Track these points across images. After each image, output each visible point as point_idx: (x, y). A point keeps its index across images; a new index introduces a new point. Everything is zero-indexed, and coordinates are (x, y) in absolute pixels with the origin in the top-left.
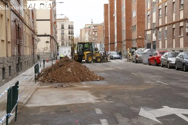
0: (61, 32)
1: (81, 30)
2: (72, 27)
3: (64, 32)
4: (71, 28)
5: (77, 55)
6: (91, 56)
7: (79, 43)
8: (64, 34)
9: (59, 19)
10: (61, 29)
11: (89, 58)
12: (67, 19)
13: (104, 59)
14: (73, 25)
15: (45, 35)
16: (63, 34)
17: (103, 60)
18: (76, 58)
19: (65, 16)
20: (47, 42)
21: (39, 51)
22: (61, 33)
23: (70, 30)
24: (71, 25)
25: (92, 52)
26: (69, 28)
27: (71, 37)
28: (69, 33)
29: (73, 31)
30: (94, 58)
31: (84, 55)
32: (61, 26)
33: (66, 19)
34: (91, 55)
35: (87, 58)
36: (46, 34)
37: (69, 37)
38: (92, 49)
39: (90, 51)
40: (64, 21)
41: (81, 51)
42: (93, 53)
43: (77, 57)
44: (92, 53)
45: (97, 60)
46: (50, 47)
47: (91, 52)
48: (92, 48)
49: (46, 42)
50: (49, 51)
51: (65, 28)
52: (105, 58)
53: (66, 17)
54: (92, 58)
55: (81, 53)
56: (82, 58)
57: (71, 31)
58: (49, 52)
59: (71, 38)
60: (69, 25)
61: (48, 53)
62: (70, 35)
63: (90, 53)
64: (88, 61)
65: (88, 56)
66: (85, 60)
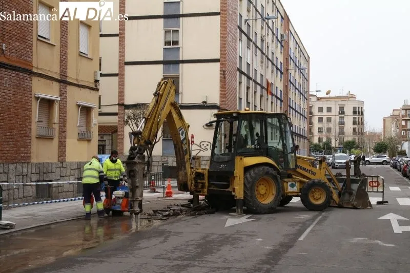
0: (338, 120)
1: (384, 120)
2: (360, 110)
3: (345, 121)
4: (359, 113)
5: (206, 173)
6: (275, 178)
8: (344, 124)
9: (338, 96)
10: (339, 114)
11: (260, 189)
12: (353, 97)
13: (351, 194)
14: (362, 108)
15: (204, 106)
16: (342, 124)
17: (347, 196)
19: (348, 92)
22: (339, 122)
23: (355, 117)
24: (359, 108)
25: (283, 159)
26: (355, 113)
27: (357, 129)
28: (354, 123)
29: (362, 118)
32: (338, 110)
33: (350, 97)
35: (250, 188)
36: (205, 102)
37: (354, 129)
39: (267, 155)
40: (347, 100)
42: (284, 166)
43: (206, 181)
44: (279, 166)
51: (346, 113)
52: (355, 187)
53: (351, 93)
55: (224, 163)
56: (229, 186)
57: (359, 118)
59: (357, 131)
60: (354, 107)
62: (356, 126)
63: (266, 164)
64: (251, 204)
65: (251, 177)
66: (236, 197)
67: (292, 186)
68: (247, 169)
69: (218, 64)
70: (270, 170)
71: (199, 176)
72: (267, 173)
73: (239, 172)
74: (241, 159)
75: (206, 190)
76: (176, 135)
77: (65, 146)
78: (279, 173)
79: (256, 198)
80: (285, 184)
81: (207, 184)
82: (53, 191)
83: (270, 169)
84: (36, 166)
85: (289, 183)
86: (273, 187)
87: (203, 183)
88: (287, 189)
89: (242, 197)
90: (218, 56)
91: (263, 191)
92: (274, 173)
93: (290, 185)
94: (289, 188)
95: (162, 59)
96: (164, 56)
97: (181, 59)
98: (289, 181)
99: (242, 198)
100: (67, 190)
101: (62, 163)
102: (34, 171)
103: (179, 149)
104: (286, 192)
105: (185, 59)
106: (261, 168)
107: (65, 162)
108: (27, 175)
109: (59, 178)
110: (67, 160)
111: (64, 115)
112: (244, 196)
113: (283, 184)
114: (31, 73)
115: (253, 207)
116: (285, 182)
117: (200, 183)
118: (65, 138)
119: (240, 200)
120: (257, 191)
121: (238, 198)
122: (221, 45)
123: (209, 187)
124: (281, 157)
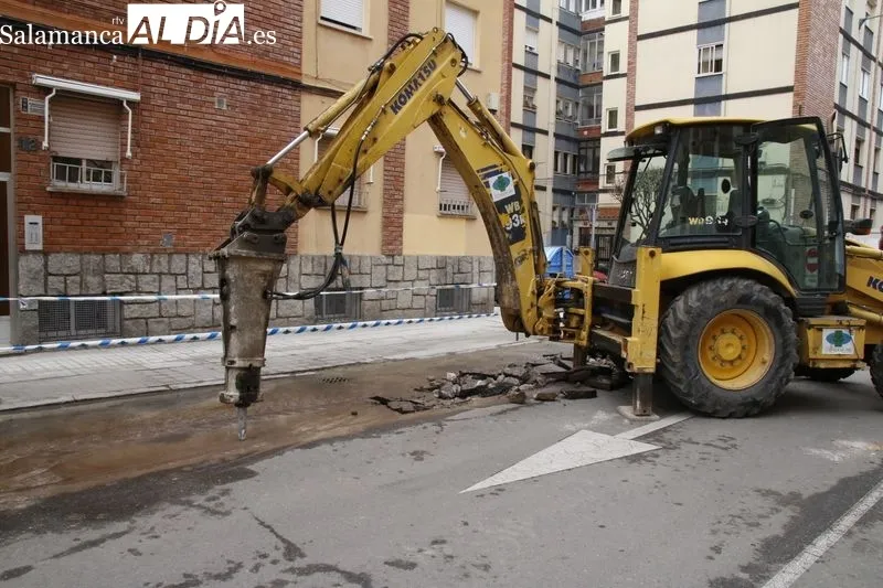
43: (587, 312)
64: (682, 387)
65: (688, 311)
66: (630, 365)
67: (838, 340)
69: (791, 95)
70: (757, 290)
72: (744, 300)
74: (652, 254)
75: (584, 334)
76: (476, 186)
77: (401, 227)
78: (789, 301)
79: (698, 371)
80: (811, 334)
81: (588, 320)
82: (366, 307)
83: (758, 287)
84: (313, 259)
85: (826, 333)
86: (767, 341)
87: (582, 317)
88: (817, 348)
89: (650, 367)
90: (790, 82)
91: (731, 350)
92: (771, 298)
93: (829, 339)
94: (826, 344)
95: (692, 96)
96: (696, 92)
97: (723, 93)
98: (827, 326)
99: (652, 371)
100: (405, 306)
101: (393, 256)
102: (308, 269)
103: (494, 225)
104: (811, 356)
105: (730, 92)
106: (726, 284)
107: (400, 255)
108: (286, 277)
109: (382, 283)
110: (405, 252)
111: (399, 169)
112: (657, 365)
113: (801, 335)
114: (297, 86)
115: (689, 395)
116: (811, 327)
117: (575, 314)
118: (401, 211)
119: (642, 374)
120: (710, 348)
121: (635, 368)
122: (797, 62)
123: (592, 326)
124: (811, 254)
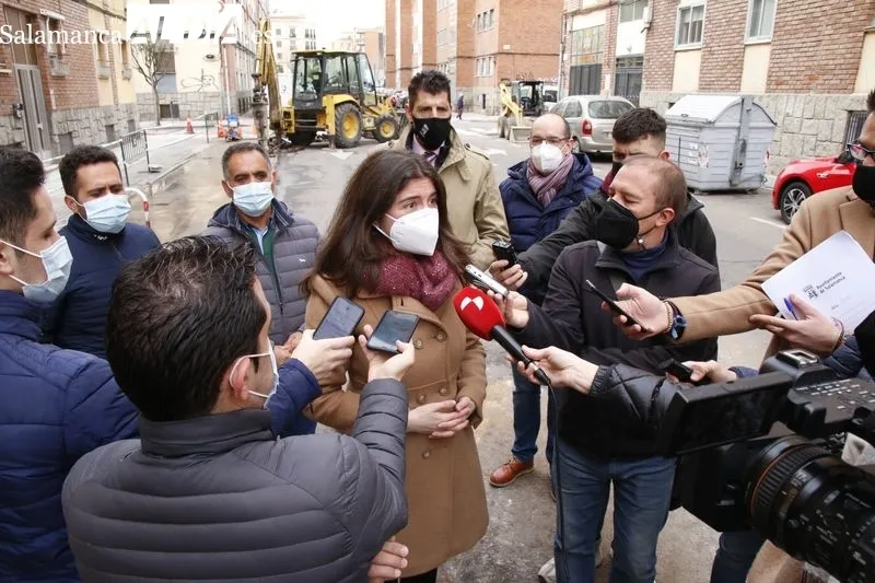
5: (292, 111)
6: (357, 114)
7: (299, 54)
11: (346, 125)
18: (290, 124)
20: (211, 57)
21: (185, 87)
25: (361, 96)
30: (369, 124)
31: (323, 111)
34: (357, 108)
35: (339, 125)
38: (359, 84)
39: (349, 93)
41: (309, 93)
42: (362, 103)
43: (292, 119)
44: (358, 102)
45: (378, 129)
46: (221, 74)
47: (353, 96)
48: (359, 80)
49: (208, 57)
50: (215, 86)
54: (361, 124)
55: (310, 101)
56: (315, 124)
58: (216, 90)
61: (214, 96)
63: (350, 102)
64: (340, 139)
65: (339, 114)
67: (369, 121)
68: (337, 106)
70: (354, 107)
71: (287, 114)
72: (352, 110)
73: (330, 110)
74: (330, 97)
75: (292, 128)
77: (117, 87)
79: (344, 134)
81: (294, 123)
86: (356, 123)
88: (365, 124)
98: (367, 117)
101: (117, 105)
104: (364, 127)
106: (347, 106)
107: (119, 104)
109: (117, 122)
112: (335, 133)
115: (342, 141)
118: (116, 77)
120: (344, 127)
